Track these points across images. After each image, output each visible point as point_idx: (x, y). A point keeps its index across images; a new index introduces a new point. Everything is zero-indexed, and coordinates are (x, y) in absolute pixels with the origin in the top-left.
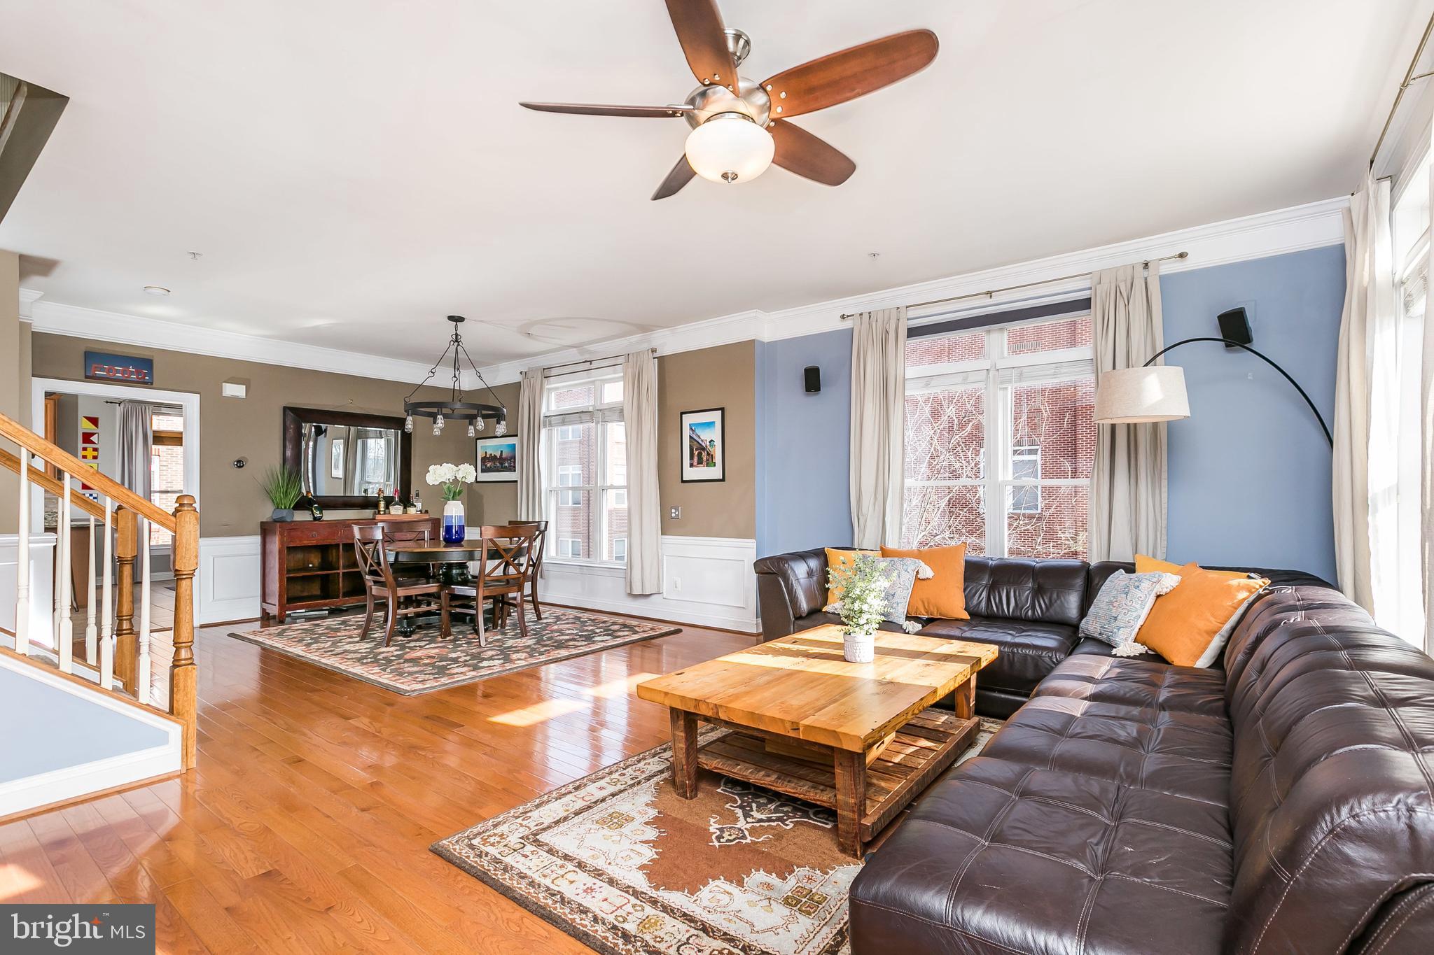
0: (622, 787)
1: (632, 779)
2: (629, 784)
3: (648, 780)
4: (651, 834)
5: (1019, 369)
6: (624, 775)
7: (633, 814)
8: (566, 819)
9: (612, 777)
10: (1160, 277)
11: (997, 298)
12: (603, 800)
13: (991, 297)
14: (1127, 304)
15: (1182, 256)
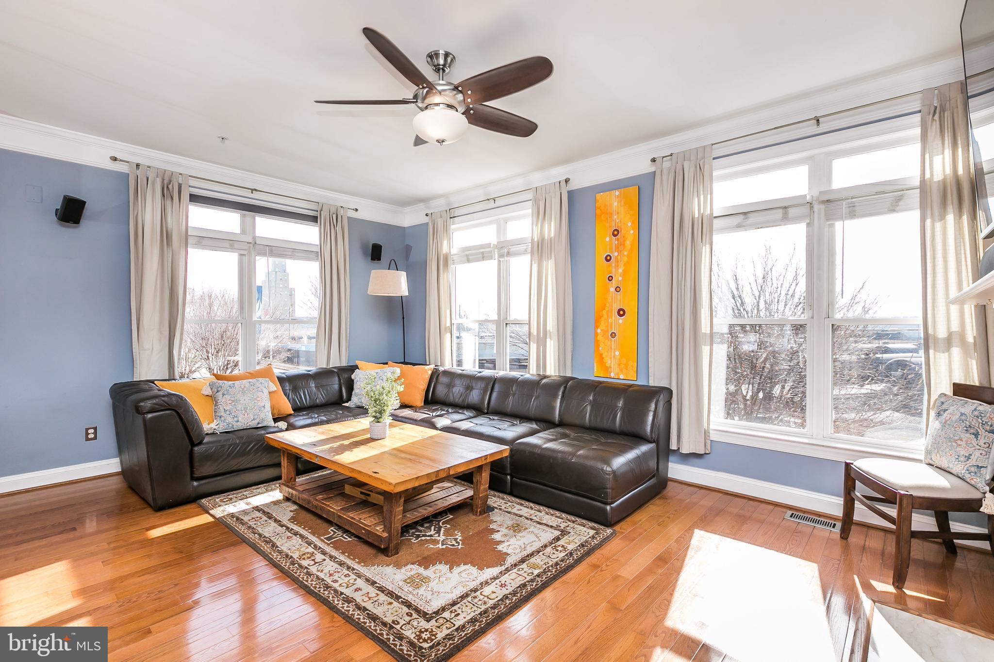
5: (271, 248)
10: (348, 217)
11: (256, 195)
13: (252, 192)
14: (335, 226)
15: (356, 210)
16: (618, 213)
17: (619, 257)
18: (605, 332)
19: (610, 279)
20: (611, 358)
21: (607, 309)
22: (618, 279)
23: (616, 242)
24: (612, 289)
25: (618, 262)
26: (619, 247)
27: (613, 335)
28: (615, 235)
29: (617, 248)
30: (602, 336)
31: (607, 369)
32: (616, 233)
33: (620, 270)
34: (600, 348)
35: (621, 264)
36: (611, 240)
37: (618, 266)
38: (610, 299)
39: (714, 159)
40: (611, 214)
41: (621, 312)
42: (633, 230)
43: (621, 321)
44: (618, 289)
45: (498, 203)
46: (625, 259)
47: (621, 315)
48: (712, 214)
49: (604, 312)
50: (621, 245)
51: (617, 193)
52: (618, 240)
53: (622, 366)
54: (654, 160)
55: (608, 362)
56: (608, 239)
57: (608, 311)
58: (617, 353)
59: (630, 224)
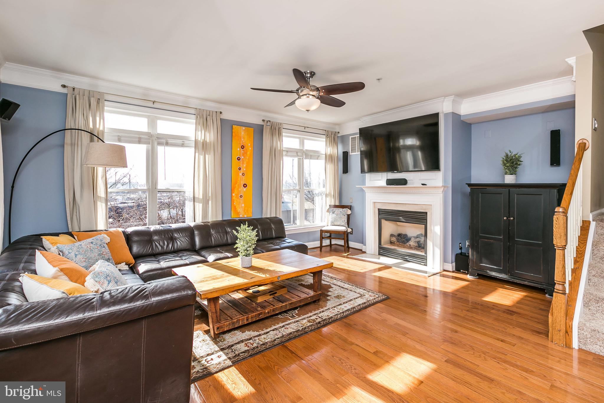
0: (338, 307)
1: (335, 310)
2: (335, 308)
3: (328, 308)
4: (329, 293)
6: (338, 312)
7: (334, 298)
8: (355, 299)
9: (342, 311)
12: (344, 303)
16: (244, 138)
17: (244, 159)
18: (237, 195)
19: (240, 169)
20: (240, 208)
21: (238, 184)
22: (243, 169)
23: (243, 152)
24: (241, 174)
25: (243, 161)
26: (244, 154)
27: (241, 196)
28: (242, 148)
29: (243, 155)
30: (236, 197)
31: (238, 213)
32: (243, 147)
33: (245, 166)
34: (235, 204)
35: (245, 162)
36: (240, 150)
37: (243, 163)
38: (239, 179)
39: (283, 128)
40: (240, 138)
41: (245, 186)
42: (251, 148)
43: (245, 190)
44: (243, 174)
45: (156, 105)
46: (247, 160)
47: (245, 187)
48: (283, 149)
49: (237, 185)
50: (245, 153)
51: (244, 128)
52: (244, 151)
53: (246, 211)
54: (263, 121)
55: (239, 210)
56: (239, 149)
57: (239, 185)
58: (243, 205)
59: (249, 145)
